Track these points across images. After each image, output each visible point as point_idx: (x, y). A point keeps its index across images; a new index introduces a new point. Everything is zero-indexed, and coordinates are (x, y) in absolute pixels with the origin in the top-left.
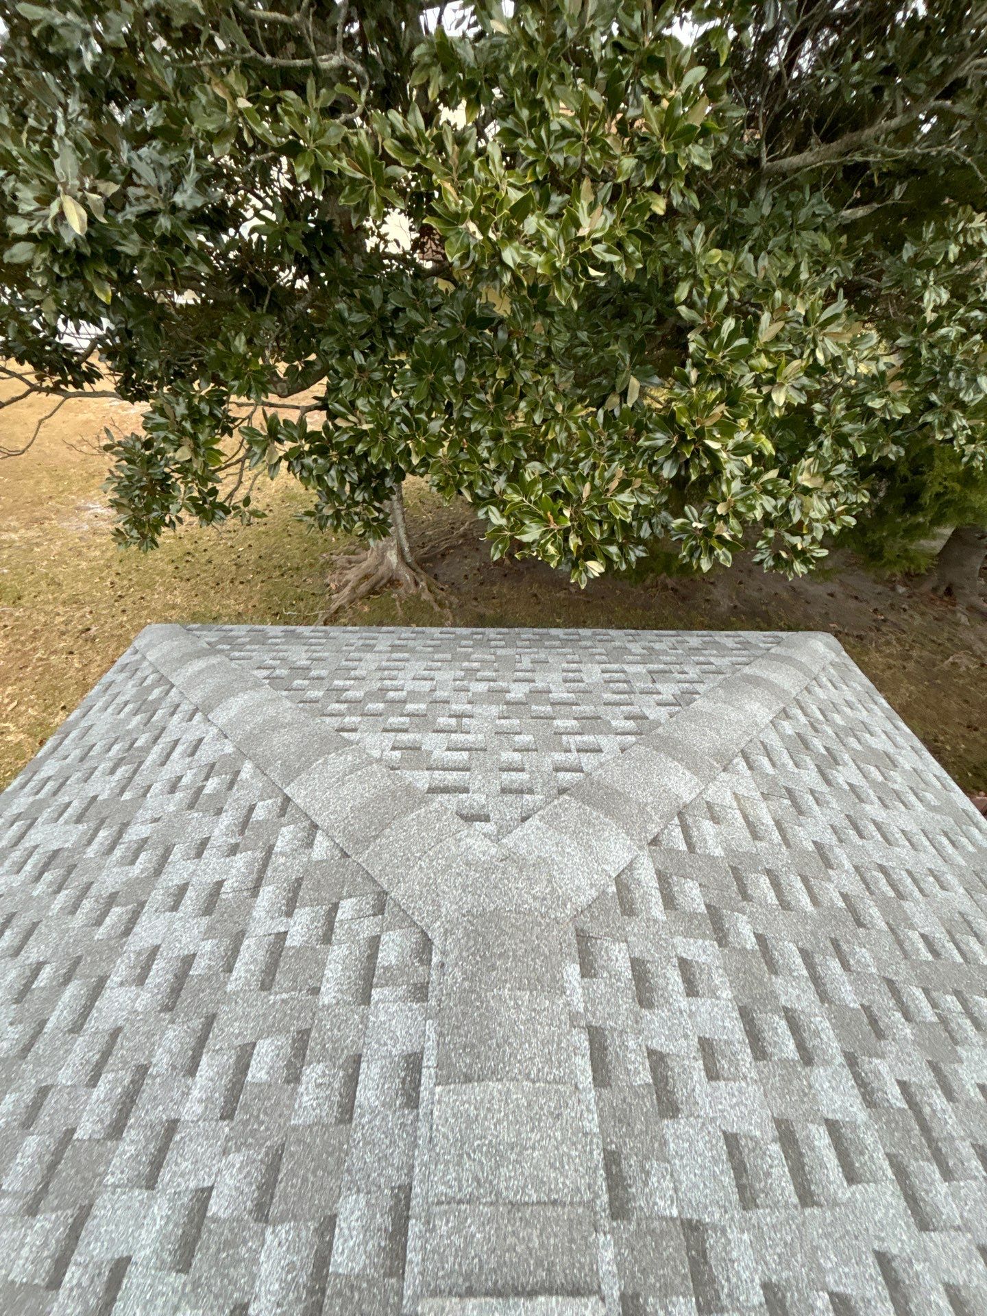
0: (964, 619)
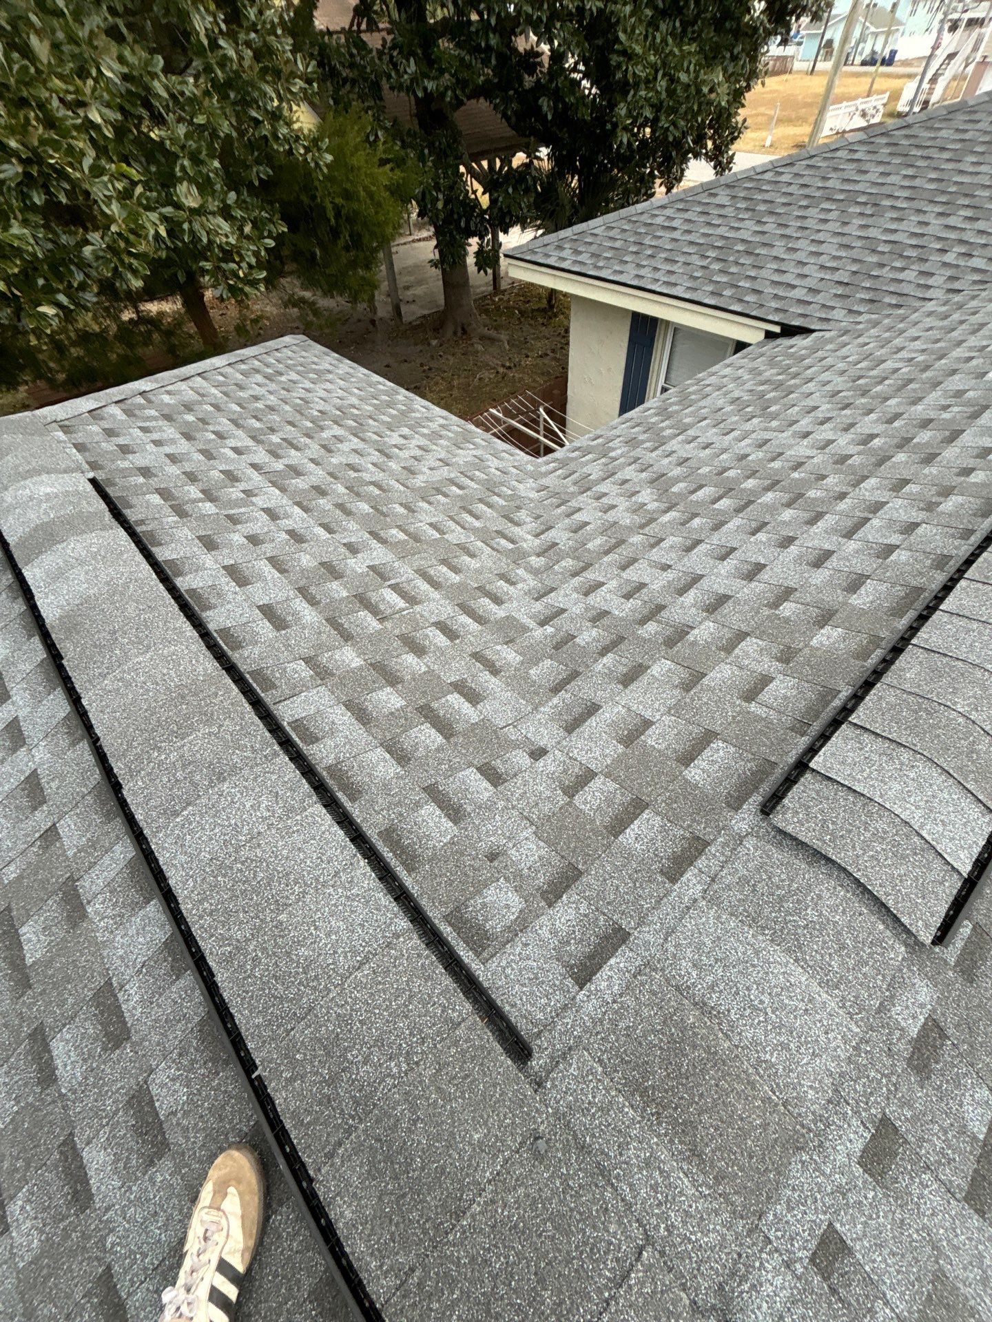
0: (480, 348)
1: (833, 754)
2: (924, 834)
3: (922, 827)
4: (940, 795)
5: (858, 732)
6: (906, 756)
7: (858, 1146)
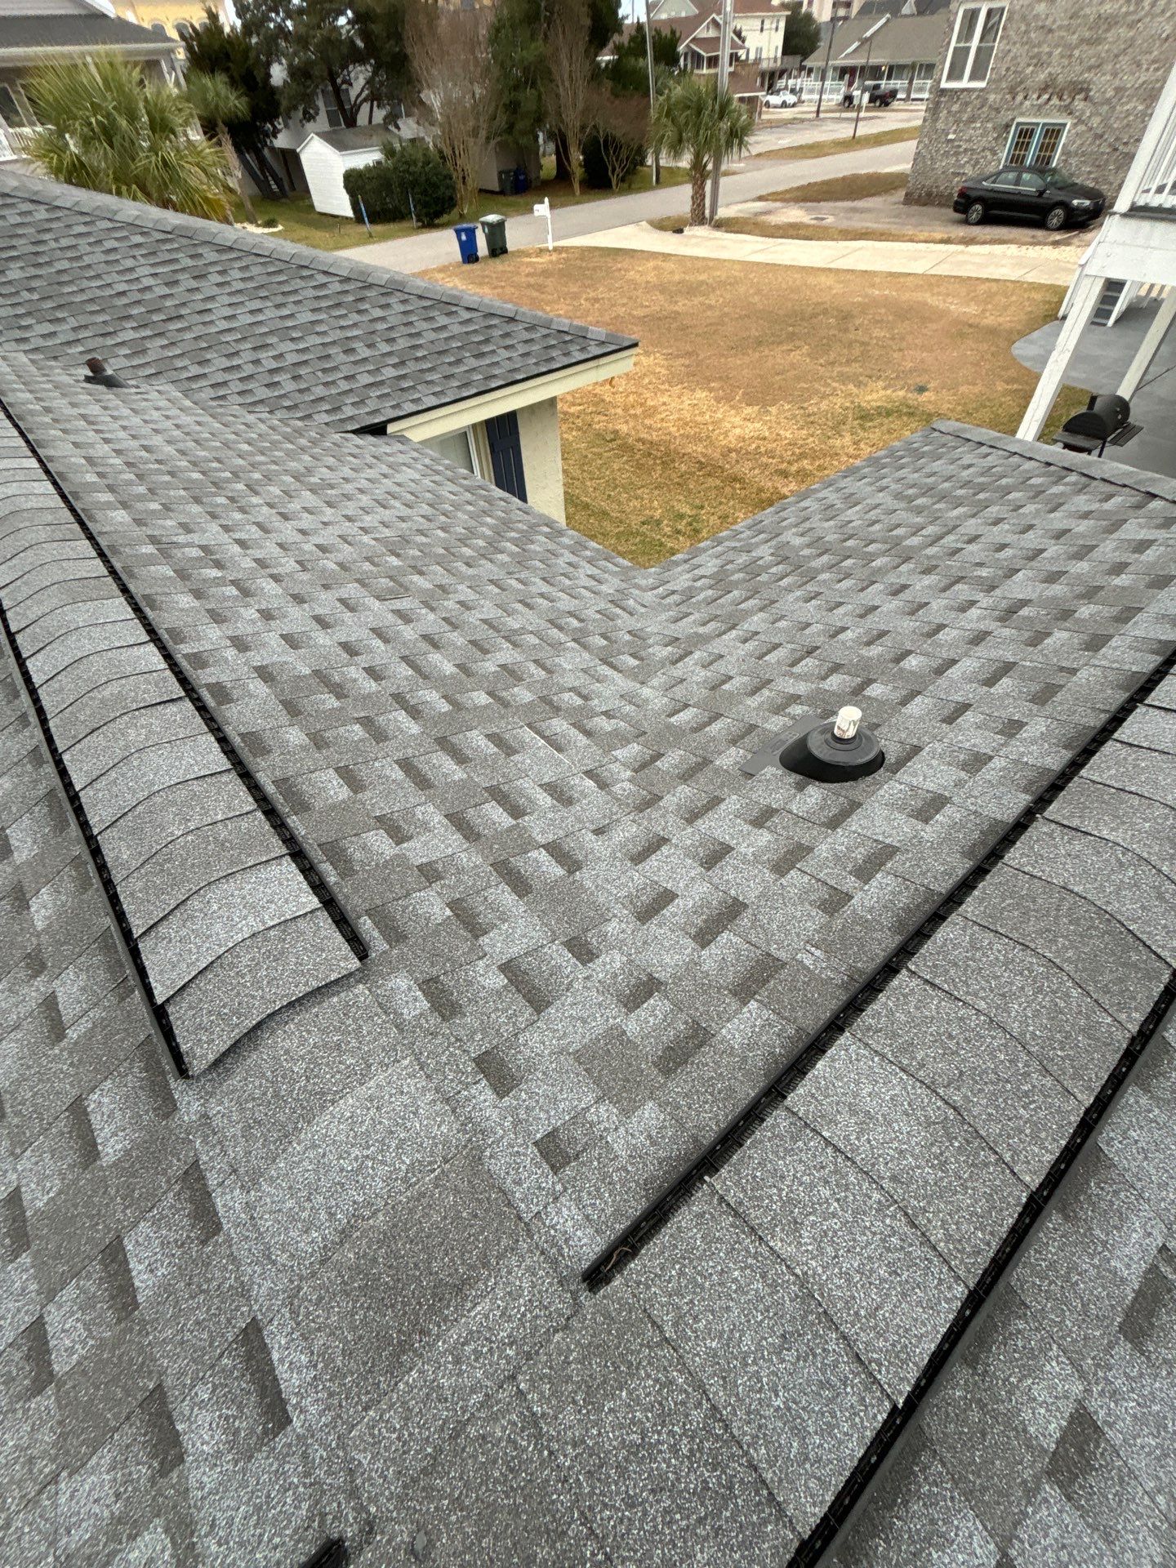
1: (161, 972)
2: (272, 923)
3: (264, 923)
4: (245, 892)
5: (153, 934)
6: (195, 903)
7: (489, 1095)
